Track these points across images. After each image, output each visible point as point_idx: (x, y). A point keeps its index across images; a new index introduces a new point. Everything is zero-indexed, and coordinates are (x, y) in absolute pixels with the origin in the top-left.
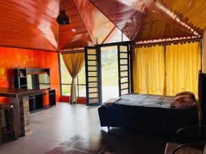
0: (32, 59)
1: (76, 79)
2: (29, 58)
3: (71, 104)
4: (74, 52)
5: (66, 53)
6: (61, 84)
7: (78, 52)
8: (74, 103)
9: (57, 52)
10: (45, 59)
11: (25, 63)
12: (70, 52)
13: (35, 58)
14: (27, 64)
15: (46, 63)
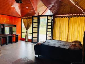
1: (28, 31)
3: (25, 42)
4: (28, 18)
5: (25, 18)
6: (22, 32)
7: (30, 18)
8: (27, 41)
9: (21, 18)
11: (4, 22)
13: (9, 20)
14: (5, 22)
15: (15, 22)
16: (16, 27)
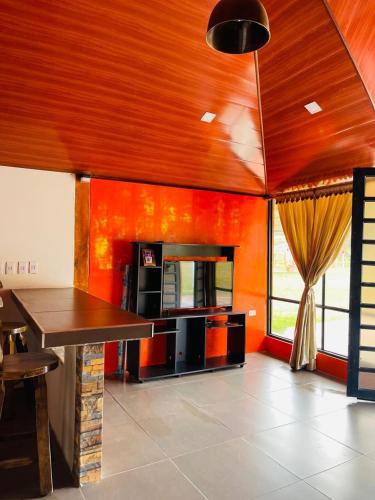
0: (187, 218)
2: (179, 213)
3: (294, 370)
4: (315, 195)
5: (294, 197)
6: (270, 298)
8: (305, 369)
9: (265, 196)
10: (227, 217)
11: (165, 227)
12: (304, 196)
13: (195, 213)
15: (227, 229)
16: (231, 258)
